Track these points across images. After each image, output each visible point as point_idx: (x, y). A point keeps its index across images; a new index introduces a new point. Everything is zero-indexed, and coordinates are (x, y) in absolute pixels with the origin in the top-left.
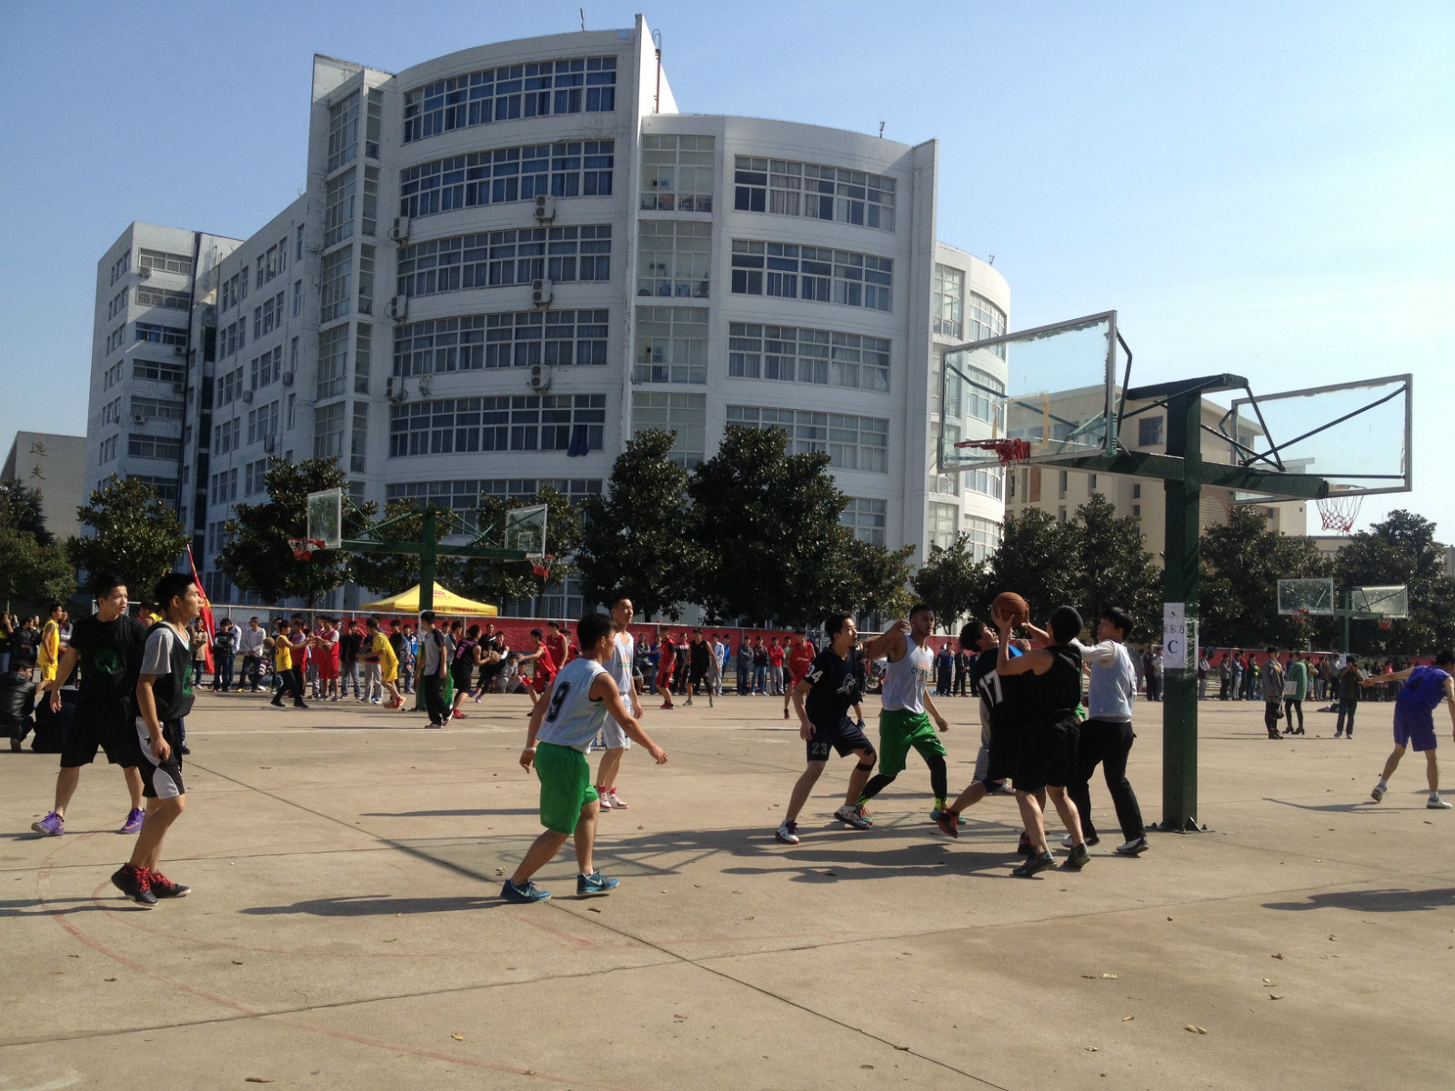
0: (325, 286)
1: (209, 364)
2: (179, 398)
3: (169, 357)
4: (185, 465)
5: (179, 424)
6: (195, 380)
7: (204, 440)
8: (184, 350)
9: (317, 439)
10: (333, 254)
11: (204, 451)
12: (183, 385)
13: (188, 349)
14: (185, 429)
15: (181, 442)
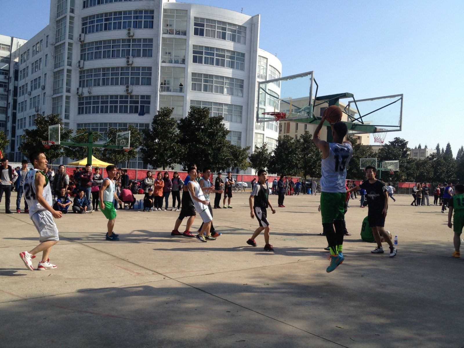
0: (56, 57)
1: (16, 82)
2: (6, 93)
3: (2, 79)
4: (8, 116)
5: (6, 102)
6: (11, 87)
7: (15, 108)
8: (7, 77)
9: (53, 108)
10: (58, 45)
11: (15, 111)
12: (7, 89)
13: (9, 77)
14: (8, 104)
15: (7, 108)
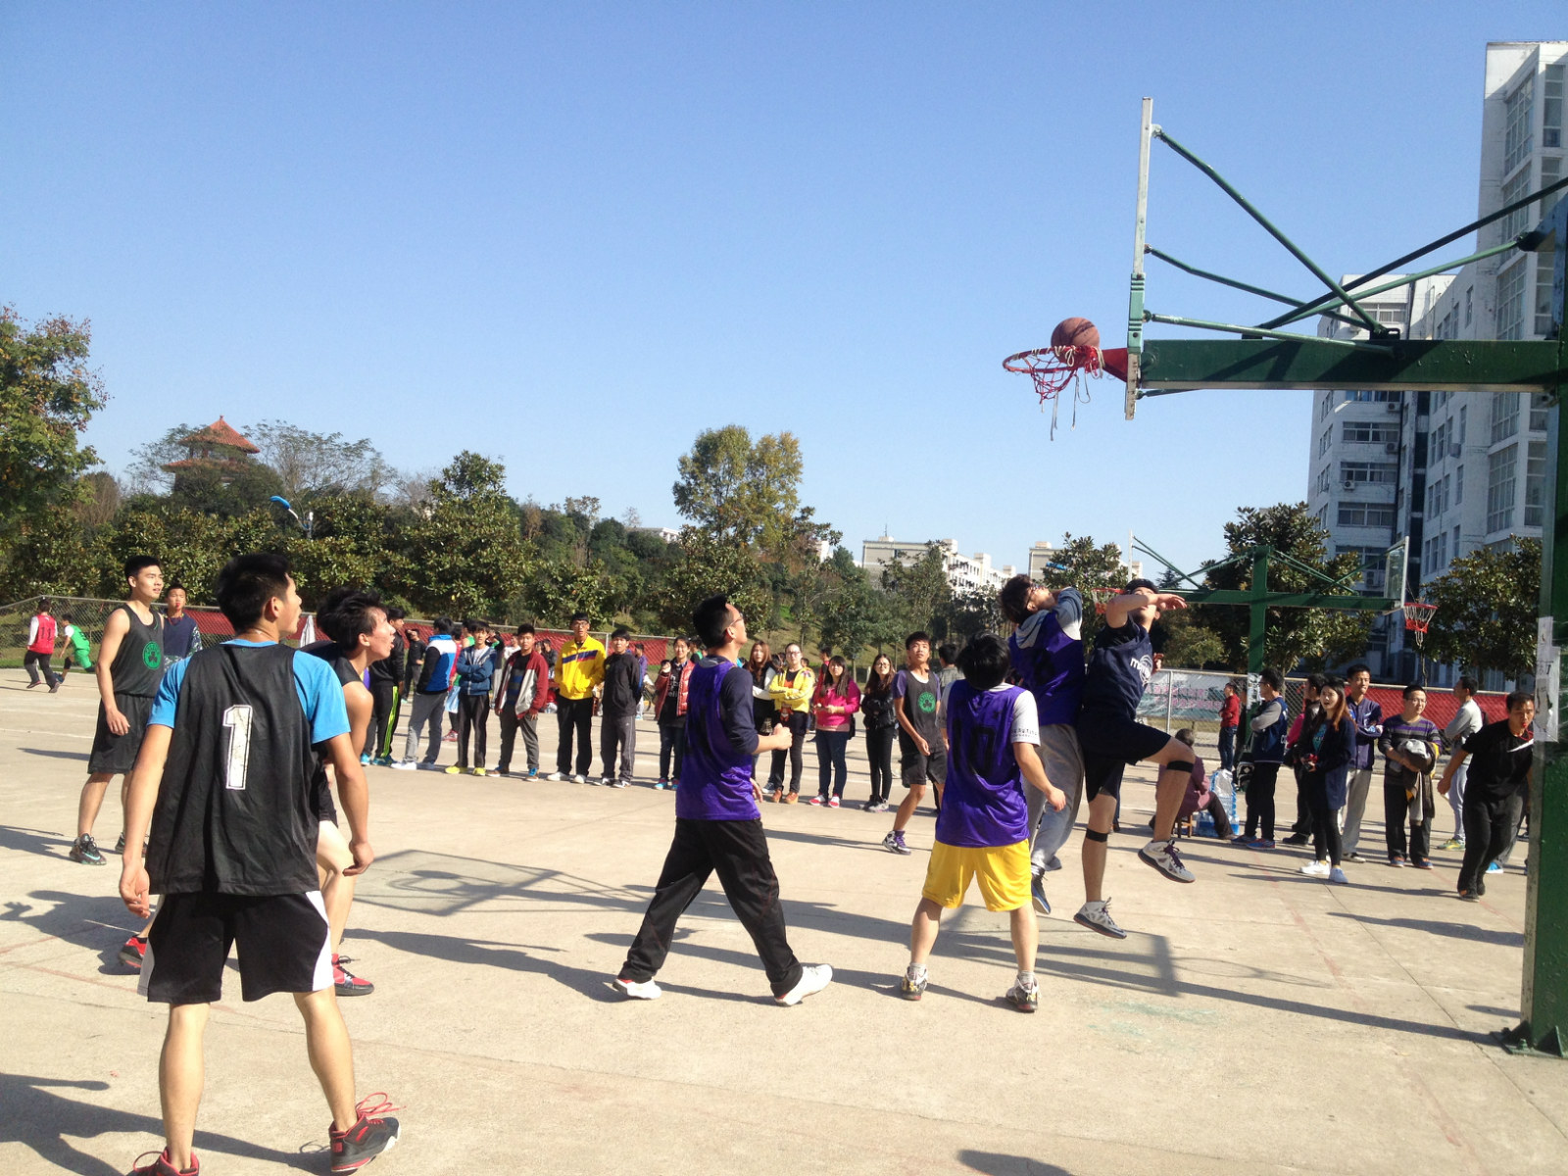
0: (1500, 311)
1: (1423, 418)
2: (1393, 460)
3: (1382, 415)
4: (1398, 532)
5: (1392, 488)
6: (1408, 439)
7: (1417, 503)
8: (1397, 406)
9: (1491, 490)
10: (1508, 270)
11: (1417, 515)
12: (1396, 444)
13: (1402, 404)
14: (1398, 492)
15: (1395, 507)
